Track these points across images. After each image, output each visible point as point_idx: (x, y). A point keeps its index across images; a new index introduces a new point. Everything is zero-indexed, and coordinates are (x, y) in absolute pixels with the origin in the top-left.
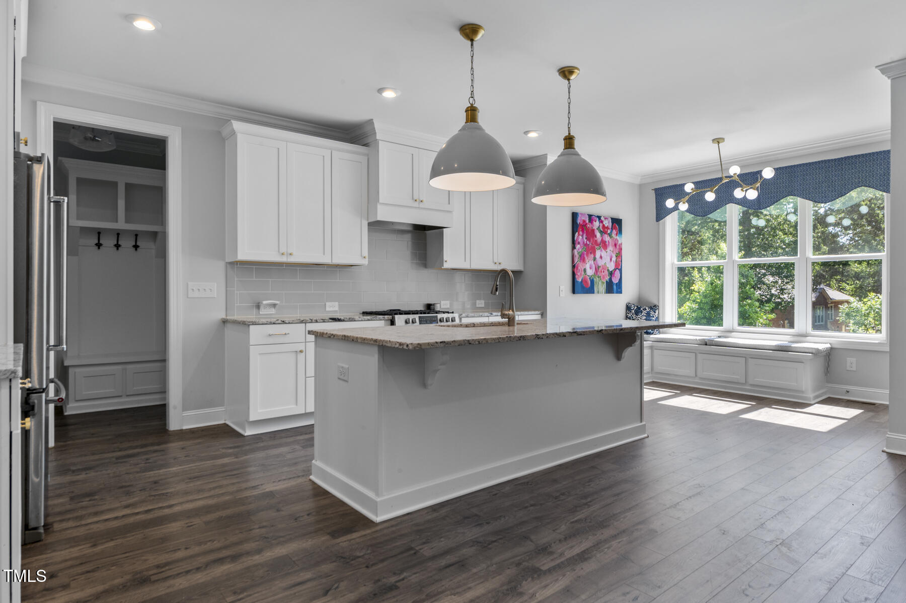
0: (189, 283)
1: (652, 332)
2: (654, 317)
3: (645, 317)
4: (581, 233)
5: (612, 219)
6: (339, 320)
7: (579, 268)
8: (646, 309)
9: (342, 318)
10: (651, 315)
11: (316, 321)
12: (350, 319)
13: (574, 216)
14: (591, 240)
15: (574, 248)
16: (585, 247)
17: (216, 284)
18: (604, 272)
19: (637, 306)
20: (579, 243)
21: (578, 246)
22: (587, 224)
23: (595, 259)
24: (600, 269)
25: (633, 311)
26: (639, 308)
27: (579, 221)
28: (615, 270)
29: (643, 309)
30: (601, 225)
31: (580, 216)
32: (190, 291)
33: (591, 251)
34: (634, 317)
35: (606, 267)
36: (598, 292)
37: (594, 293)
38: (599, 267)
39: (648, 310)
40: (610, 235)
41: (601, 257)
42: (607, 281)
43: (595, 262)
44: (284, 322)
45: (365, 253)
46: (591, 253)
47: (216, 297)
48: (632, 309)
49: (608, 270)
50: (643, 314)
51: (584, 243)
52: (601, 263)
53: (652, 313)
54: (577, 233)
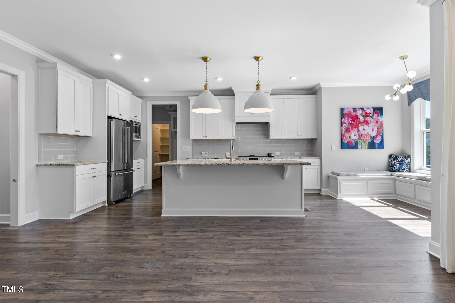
0: (182, 146)
1: (403, 171)
2: (405, 162)
3: (399, 162)
4: (347, 118)
5: (373, 108)
6: (217, 159)
7: (345, 136)
8: (400, 158)
9: (218, 158)
10: (404, 161)
11: (209, 159)
12: (221, 158)
13: (342, 110)
14: (355, 121)
15: (342, 126)
16: (350, 125)
17: (189, 147)
18: (366, 137)
19: (395, 156)
20: (345, 123)
21: (344, 125)
22: (351, 113)
23: (358, 131)
24: (363, 136)
25: (392, 159)
26: (396, 157)
27: (345, 112)
28: (377, 136)
29: (399, 158)
30: (364, 112)
31: (346, 109)
32: (182, 149)
33: (355, 127)
34: (392, 162)
35: (369, 134)
36: (362, 148)
37: (358, 148)
38: (362, 135)
39: (402, 158)
40: (372, 117)
41: (364, 129)
42: (369, 143)
43: (359, 132)
44: (198, 159)
45: (234, 135)
46: (355, 128)
47: (189, 150)
48: (392, 157)
49: (370, 136)
50: (398, 160)
51: (349, 123)
52: (363, 132)
53: (405, 160)
54: (344, 118)
